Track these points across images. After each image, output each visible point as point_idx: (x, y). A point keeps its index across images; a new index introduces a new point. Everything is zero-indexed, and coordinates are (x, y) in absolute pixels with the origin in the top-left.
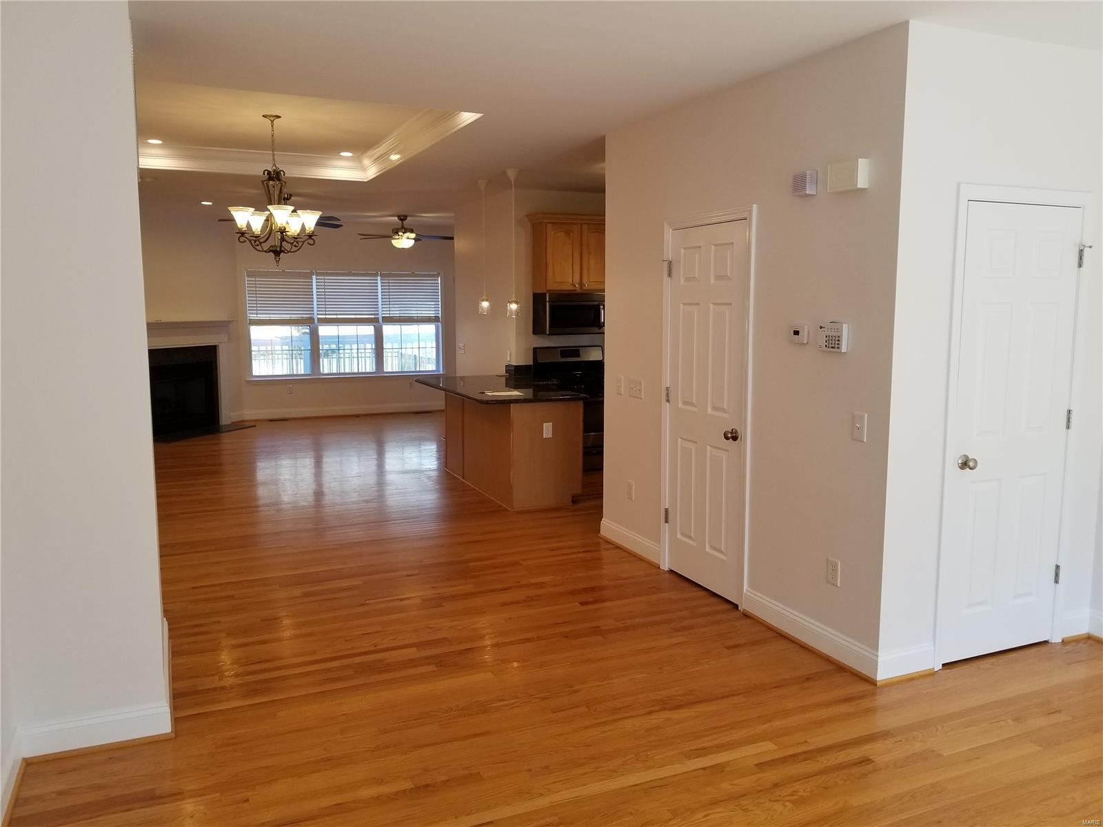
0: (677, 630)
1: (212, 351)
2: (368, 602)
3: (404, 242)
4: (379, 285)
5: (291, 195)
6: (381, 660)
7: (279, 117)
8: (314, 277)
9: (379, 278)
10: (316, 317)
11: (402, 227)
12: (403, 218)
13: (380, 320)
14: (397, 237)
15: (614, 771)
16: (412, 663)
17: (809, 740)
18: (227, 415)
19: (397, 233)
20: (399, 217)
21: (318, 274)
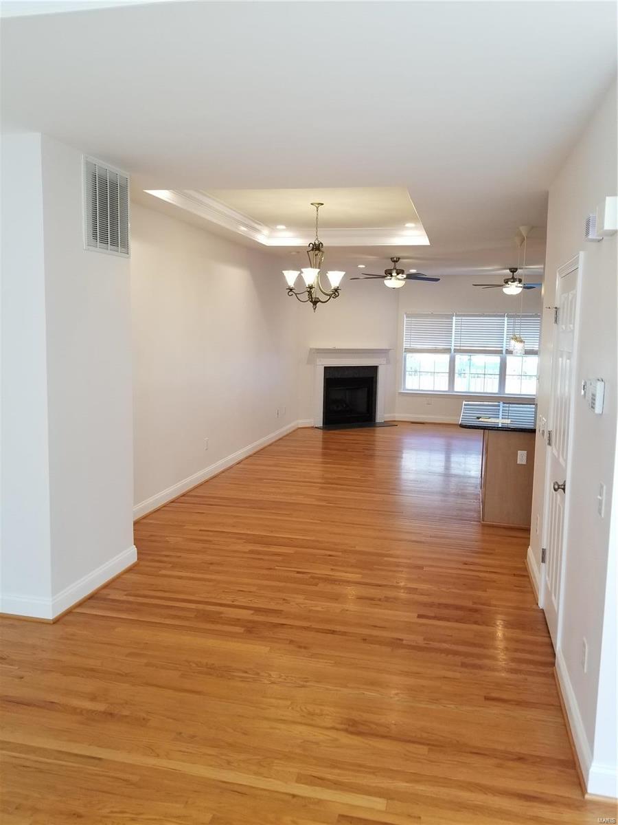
0: (464, 665)
1: (374, 369)
2: (277, 568)
3: (513, 289)
4: (506, 323)
5: (399, 259)
6: (221, 613)
7: (322, 204)
8: (454, 318)
9: (506, 318)
10: (453, 348)
11: (513, 278)
12: (513, 270)
13: (504, 352)
14: (507, 286)
15: (229, 763)
16: (236, 622)
17: (422, 818)
18: (381, 415)
19: (507, 282)
20: (510, 269)
21: (457, 316)
